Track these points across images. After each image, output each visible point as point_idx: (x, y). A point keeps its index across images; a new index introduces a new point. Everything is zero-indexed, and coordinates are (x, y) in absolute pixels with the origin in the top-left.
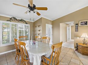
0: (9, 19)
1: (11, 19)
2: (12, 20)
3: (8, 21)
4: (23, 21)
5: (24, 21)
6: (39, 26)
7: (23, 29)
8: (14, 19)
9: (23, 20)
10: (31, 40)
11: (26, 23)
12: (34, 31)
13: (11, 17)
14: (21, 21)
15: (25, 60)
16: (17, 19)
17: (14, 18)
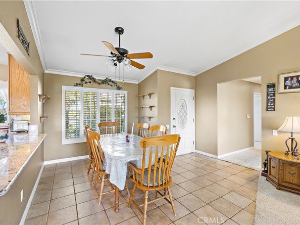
0: (79, 82)
1: (82, 80)
2: (86, 83)
3: (77, 85)
4: (111, 83)
5: (113, 82)
6: (150, 95)
7: (110, 105)
8: (90, 81)
9: (110, 81)
10: (132, 135)
11: (119, 88)
12: (140, 109)
13: (83, 76)
14: (106, 82)
15: (100, 170)
16: (97, 78)
17: (90, 77)
